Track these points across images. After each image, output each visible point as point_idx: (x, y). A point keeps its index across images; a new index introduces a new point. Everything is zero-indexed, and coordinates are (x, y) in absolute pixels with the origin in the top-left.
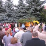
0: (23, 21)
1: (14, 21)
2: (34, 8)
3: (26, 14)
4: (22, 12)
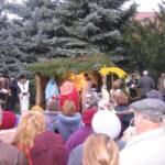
0: (54, 67)
1: (11, 69)
2: (99, 14)
3: (63, 39)
4: (43, 33)
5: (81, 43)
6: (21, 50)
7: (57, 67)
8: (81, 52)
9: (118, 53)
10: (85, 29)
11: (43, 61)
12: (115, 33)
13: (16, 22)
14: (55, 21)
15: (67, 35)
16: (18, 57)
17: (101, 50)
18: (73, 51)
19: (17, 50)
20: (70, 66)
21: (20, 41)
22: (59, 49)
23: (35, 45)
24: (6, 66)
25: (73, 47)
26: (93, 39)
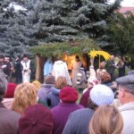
0: (51, 49)
1: (16, 50)
2: (89, 7)
3: (59, 27)
4: (43, 22)
5: (74, 31)
6: (25, 35)
7: (53, 49)
8: (74, 38)
9: (104, 40)
10: (77, 19)
11: (42, 44)
12: (102, 23)
13: (21, 12)
14: (53, 12)
15: (62, 24)
16: (22, 41)
17: (90, 37)
18: (67, 37)
19: (21, 35)
20: (64, 49)
21: (24, 28)
22: (56, 35)
23: (36, 31)
24: (12, 48)
25: (67, 34)
26: (83, 27)
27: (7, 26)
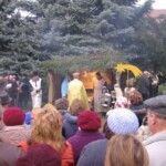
1: (24, 67)
3: (76, 36)
4: (56, 30)
5: (95, 41)
6: (34, 47)
7: (70, 64)
9: (132, 51)
10: (98, 26)
11: (56, 59)
12: (130, 30)
13: (29, 19)
14: (68, 18)
15: (80, 33)
17: (115, 48)
20: (83, 64)
21: (32, 39)
22: (72, 47)
23: (48, 42)
24: (18, 64)
25: (87, 44)
26: (106, 36)
27: (12, 37)
